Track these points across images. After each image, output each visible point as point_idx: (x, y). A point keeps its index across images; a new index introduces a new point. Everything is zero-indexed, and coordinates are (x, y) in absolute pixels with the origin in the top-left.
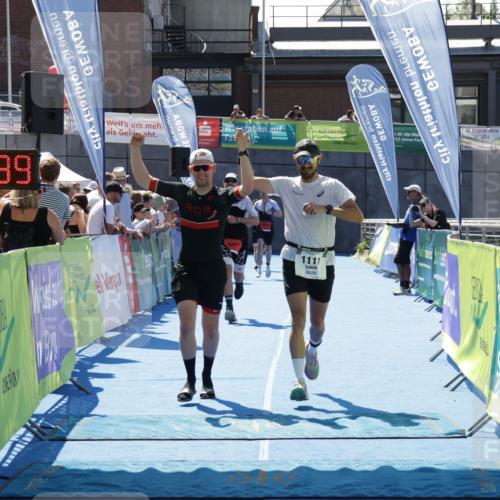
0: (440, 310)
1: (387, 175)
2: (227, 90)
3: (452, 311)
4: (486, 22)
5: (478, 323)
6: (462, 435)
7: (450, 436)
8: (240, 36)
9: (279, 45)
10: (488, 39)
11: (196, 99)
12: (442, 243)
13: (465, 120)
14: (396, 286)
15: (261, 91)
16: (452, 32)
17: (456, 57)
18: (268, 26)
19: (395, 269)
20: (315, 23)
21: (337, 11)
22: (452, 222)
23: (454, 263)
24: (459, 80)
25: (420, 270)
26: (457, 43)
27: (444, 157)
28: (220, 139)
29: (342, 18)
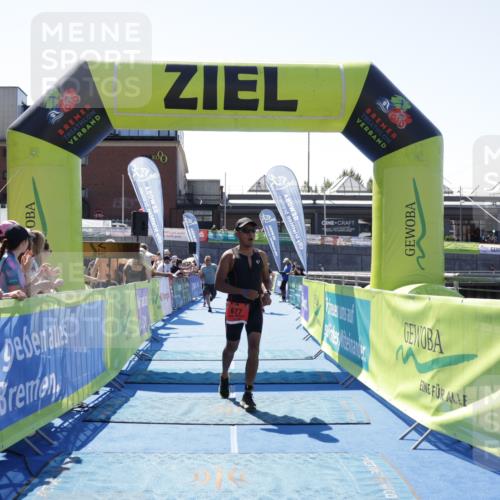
0: (299, 308)
1: (276, 254)
2: (210, 219)
3: (306, 308)
4: (314, 194)
5: (316, 313)
6: (311, 358)
7: (307, 359)
8: (216, 198)
9: (231, 201)
10: (314, 200)
11: (199, 223)
12: (300, 282)
13: (308, 232)
14: (280, 299)
15: (224, 219)
16: (304, 197)
17: (305, 207)
18: (227, 194)
19: (280, 292)
20: (246, 193)
21: (255, 188)
22: (305, 273)
23: (306, 290)
24: (307, 216)
25: (289, 293)
26: (305, 202)
27: (300, 247)
28: (208, 239)
29: (256, 191)
